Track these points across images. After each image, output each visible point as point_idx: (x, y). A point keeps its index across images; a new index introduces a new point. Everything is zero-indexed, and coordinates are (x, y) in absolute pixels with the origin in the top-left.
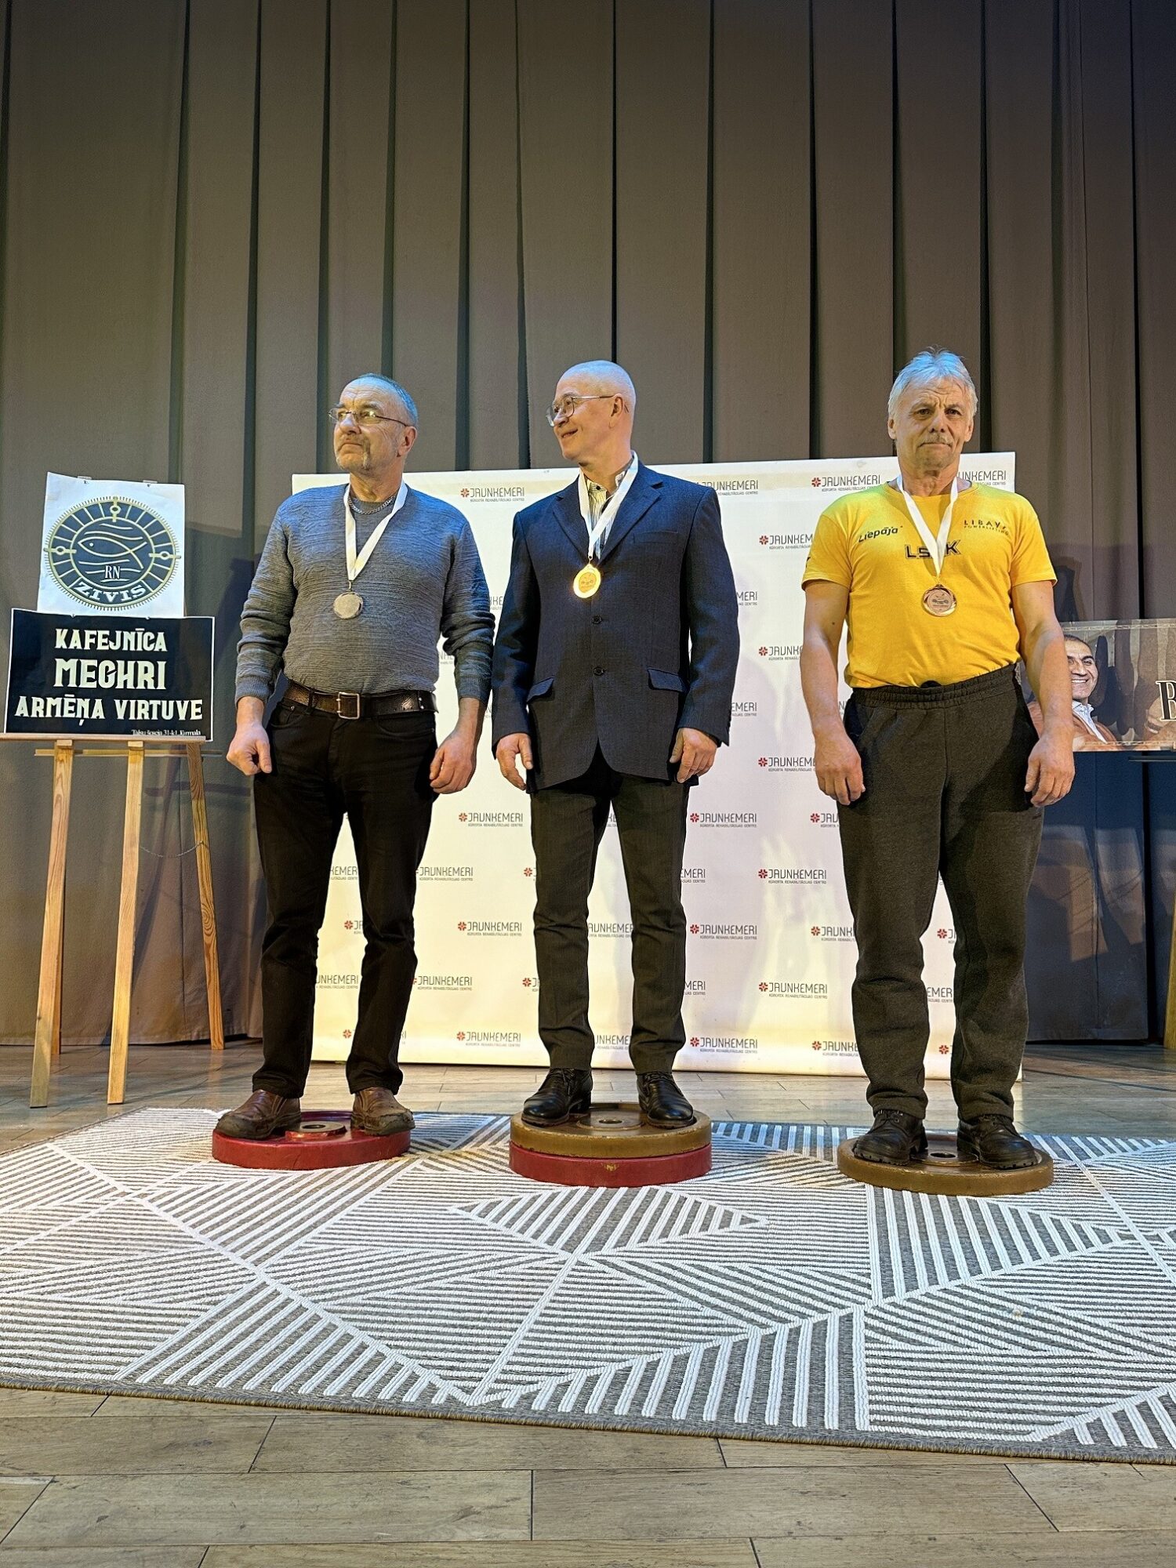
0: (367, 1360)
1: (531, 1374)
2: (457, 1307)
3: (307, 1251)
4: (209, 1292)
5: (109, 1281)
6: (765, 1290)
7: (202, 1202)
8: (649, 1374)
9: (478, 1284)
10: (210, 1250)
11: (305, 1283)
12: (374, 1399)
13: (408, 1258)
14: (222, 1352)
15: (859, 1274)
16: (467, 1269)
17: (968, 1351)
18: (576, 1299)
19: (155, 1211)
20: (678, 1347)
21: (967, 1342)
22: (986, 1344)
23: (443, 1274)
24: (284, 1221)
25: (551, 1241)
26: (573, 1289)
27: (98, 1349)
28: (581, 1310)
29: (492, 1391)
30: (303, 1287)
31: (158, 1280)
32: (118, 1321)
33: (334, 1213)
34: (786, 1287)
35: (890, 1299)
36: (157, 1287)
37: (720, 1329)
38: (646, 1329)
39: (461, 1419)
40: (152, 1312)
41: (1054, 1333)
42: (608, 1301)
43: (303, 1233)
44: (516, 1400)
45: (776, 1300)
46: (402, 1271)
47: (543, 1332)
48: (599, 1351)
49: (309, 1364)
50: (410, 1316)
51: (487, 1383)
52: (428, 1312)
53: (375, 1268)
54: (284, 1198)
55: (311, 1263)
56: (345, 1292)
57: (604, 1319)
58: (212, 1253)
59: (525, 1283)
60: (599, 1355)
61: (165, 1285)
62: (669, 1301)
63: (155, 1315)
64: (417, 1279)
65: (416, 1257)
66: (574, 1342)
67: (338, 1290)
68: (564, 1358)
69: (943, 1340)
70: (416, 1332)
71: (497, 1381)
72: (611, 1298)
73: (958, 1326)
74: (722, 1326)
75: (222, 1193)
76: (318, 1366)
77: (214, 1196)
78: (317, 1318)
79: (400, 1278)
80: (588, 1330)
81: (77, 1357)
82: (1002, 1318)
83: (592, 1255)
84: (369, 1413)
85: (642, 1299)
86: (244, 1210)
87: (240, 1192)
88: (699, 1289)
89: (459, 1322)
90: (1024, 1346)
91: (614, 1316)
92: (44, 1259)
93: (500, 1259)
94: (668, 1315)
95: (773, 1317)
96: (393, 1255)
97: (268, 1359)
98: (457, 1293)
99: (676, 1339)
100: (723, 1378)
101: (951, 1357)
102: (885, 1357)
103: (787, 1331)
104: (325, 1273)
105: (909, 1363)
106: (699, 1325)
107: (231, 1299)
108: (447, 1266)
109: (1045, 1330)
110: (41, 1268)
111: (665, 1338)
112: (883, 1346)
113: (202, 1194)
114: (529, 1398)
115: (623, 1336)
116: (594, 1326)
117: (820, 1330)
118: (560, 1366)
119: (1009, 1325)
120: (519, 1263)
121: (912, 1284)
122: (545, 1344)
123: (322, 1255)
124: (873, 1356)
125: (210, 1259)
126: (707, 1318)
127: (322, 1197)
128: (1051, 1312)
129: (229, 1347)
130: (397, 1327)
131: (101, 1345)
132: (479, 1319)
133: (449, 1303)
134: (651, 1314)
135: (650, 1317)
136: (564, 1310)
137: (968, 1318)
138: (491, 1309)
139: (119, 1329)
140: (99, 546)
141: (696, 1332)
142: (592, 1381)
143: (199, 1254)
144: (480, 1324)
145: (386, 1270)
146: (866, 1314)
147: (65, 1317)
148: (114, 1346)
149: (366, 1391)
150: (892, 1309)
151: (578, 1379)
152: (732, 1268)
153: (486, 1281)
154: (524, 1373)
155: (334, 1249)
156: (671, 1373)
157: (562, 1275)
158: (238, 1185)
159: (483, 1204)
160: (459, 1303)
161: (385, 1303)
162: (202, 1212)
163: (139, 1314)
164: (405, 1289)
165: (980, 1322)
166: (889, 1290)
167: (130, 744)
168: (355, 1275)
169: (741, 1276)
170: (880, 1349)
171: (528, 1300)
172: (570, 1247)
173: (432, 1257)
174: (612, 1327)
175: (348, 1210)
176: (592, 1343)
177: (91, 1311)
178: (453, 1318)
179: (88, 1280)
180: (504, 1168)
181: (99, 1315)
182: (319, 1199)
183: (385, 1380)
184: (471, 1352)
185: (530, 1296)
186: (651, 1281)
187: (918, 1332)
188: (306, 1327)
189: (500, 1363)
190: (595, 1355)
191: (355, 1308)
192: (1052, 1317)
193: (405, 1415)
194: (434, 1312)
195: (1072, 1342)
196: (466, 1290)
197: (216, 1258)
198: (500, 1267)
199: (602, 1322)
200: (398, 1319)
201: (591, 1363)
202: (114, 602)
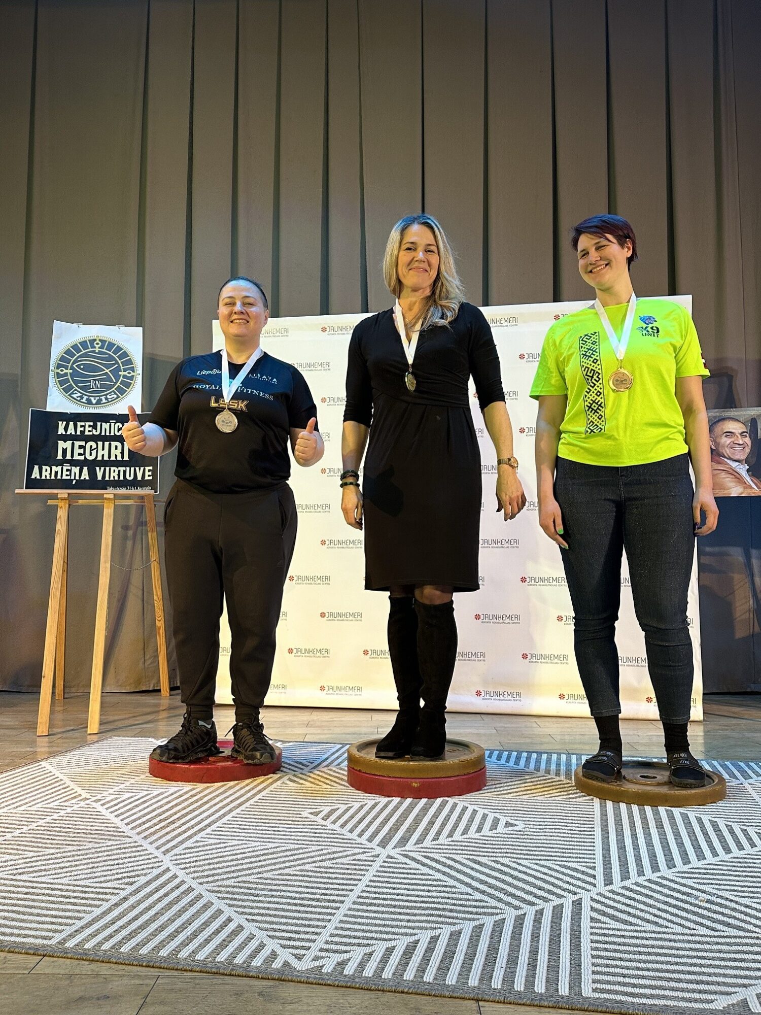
0: (230, 931)
1: (346, 944)
2: (299, 889)
3: (201, 844)
4: (129, 874)
5: (62, 865)
6: (519, 879)
7: (137, 806)
8: (432, 946)
9: (316, 872)
10: (136, 842)
11: (196, 869)
12: (231, 963)
13: (270, 851)
14: (129, 923)
15: (587, 867)
16: (310, 860)
17: (666, 930)
18: (384, 885)
19: (104, 812)
20: (454, 924)
21: (665, 923)
22: (680, 925)
23: (292, 863)
24: (189, 821)
25: (370, 840)
26: (383, 877)
27: (43, 919)
28: (386, 894)
29: (316, 958)
30: (194, 872)
31: (96, 865)
32: (62, 896)
33: (224, 815)
34: (535, 877)
35: (610, 887)
36: (94, 870)
37: (486, 910)
38: (432, 909)
39: (292, 981)
40: (87, 889)
41: (730, 917)
42: (407, 886)
43: (201, 830)
44: (333, 966)
45: (527, 887)
46: (265, 860)
47: (358, 910)
48: (397, 926)
49: (189, 934)
50: (266, 896)
51: (314, 952)
52: (278, 893)
53: (246, 858)
54: (192, 804)
55: (202, 853)
56: (222, 877)
57: (403, 901)
58: (136, 844)
59: (349, 872)
60: (397, 930)
61: (100, 869)
62: (450, 887)
63: (89, 892)
64: (273, 867)
65: (275, 850)
66: (379, 919)
67: (218, 874)
68: (371, 932)
69: (648, 921)
70: (268, 909)
71: (321, 950)
72: (409, 884)
73: (659, 909)
74: (487, 907)
75: (151, 799)
76: (195, 935)
77: (145, 802)
78: (200, 896)
79: (262, 866)
80: (391, 910)
81: (28, 925)
82: (691, 904)
83: (398, 850)
84: (226, 975)
85: (431, 885)
86: (164, 812)
87: (163, 799)
88: (472, 878)
89: (299, 902)
90: (708, 927)
91: (410, 898)
92: (22, 848)
93: (334, 853)
94: (449, 898)
95: (524, 901)
96: (260, 848)
97: (161, 929)
98: (301, 878)
99: (453, 918)
100: (485, 950)
101: (653, 935)
102: (605, 935)
103: (534, 912)
104: (211, 861)
105: (622, 940)
106: (470, 906)
107: (143, 880)
108: (296, 857)
109: (722, 914)
110: (19, 854)
111: (446, 917)
112: (603, 926)
113: (138, 800)
114: (342, 964)
115: (415, 915)
116: (395, 907)
117: (558, 912)
118: (368, 938)
119: (696, 909)
120: (346, 856)
121: (625, 876)
122: (359, 920)
123: (211, 847)
124: (596, 934)
125: (134, 849)
126: (476, 901)
127: (218, 803)
128: (727, 899)
129: (135, 918)
130: (255, 904)
131: (46, 916)
132: (313, 900)
133: (294, 886)
134: (437, 897)
135: (436, 900)
136: (375, 893)
137: (666, 903)
138: (323, 891)
139: (61, 903)
140: (87, 368)
141: (468, 912)
142: (390, 951)
143: (128, 845)
144: (314, 903)
145: (253, 860)
146: (592, 899)
147: (26, 893)
148: (56, 917)
149: (226, 956)
150: (611, 895)
151: (380, 949)
152: (497, 862)
153: (322, 870)
154: (341, 943)
155: (220, 843)
156: (448, 945)
157: (376, 866)
158: (162, 793)
159: (327, 810)
160: (301, 886)
161: (250, 885)
162: (135, 813)
163: (78, 891)
164: (265, 875)
165: (675, 906)
166: (609, 881)
167: (105, 496)
168: (232, 863)
169: (503, 868)
170: (601, 928)
171: (350, 885)
172: (383, 844)
173: (287, 850)
174: (408, 907)
175: (233, 814)
176: (393, 920)
177: (45, 888)
178: (295, 898)
179: (48, 864)
180: (344, 783)
181: (50, 892)
182: (215, 805)
183: (241, 948)
184: (305, 926)
185: (352, 882)
186: (439, 871)
187: (629, 914)
188: (191, 904)
189: (325, 936)
190: (393, 930)
191: (228, 889)
192: (728, 903)
193: (251, 977)
194: (282, 893)
195: (743, 925)
196: (308, 876)
197: (138, 849)
198: (333, 859)
199: (401, 903)
200: (256, 898)
201: (390, 936)
202: (96, 404)
